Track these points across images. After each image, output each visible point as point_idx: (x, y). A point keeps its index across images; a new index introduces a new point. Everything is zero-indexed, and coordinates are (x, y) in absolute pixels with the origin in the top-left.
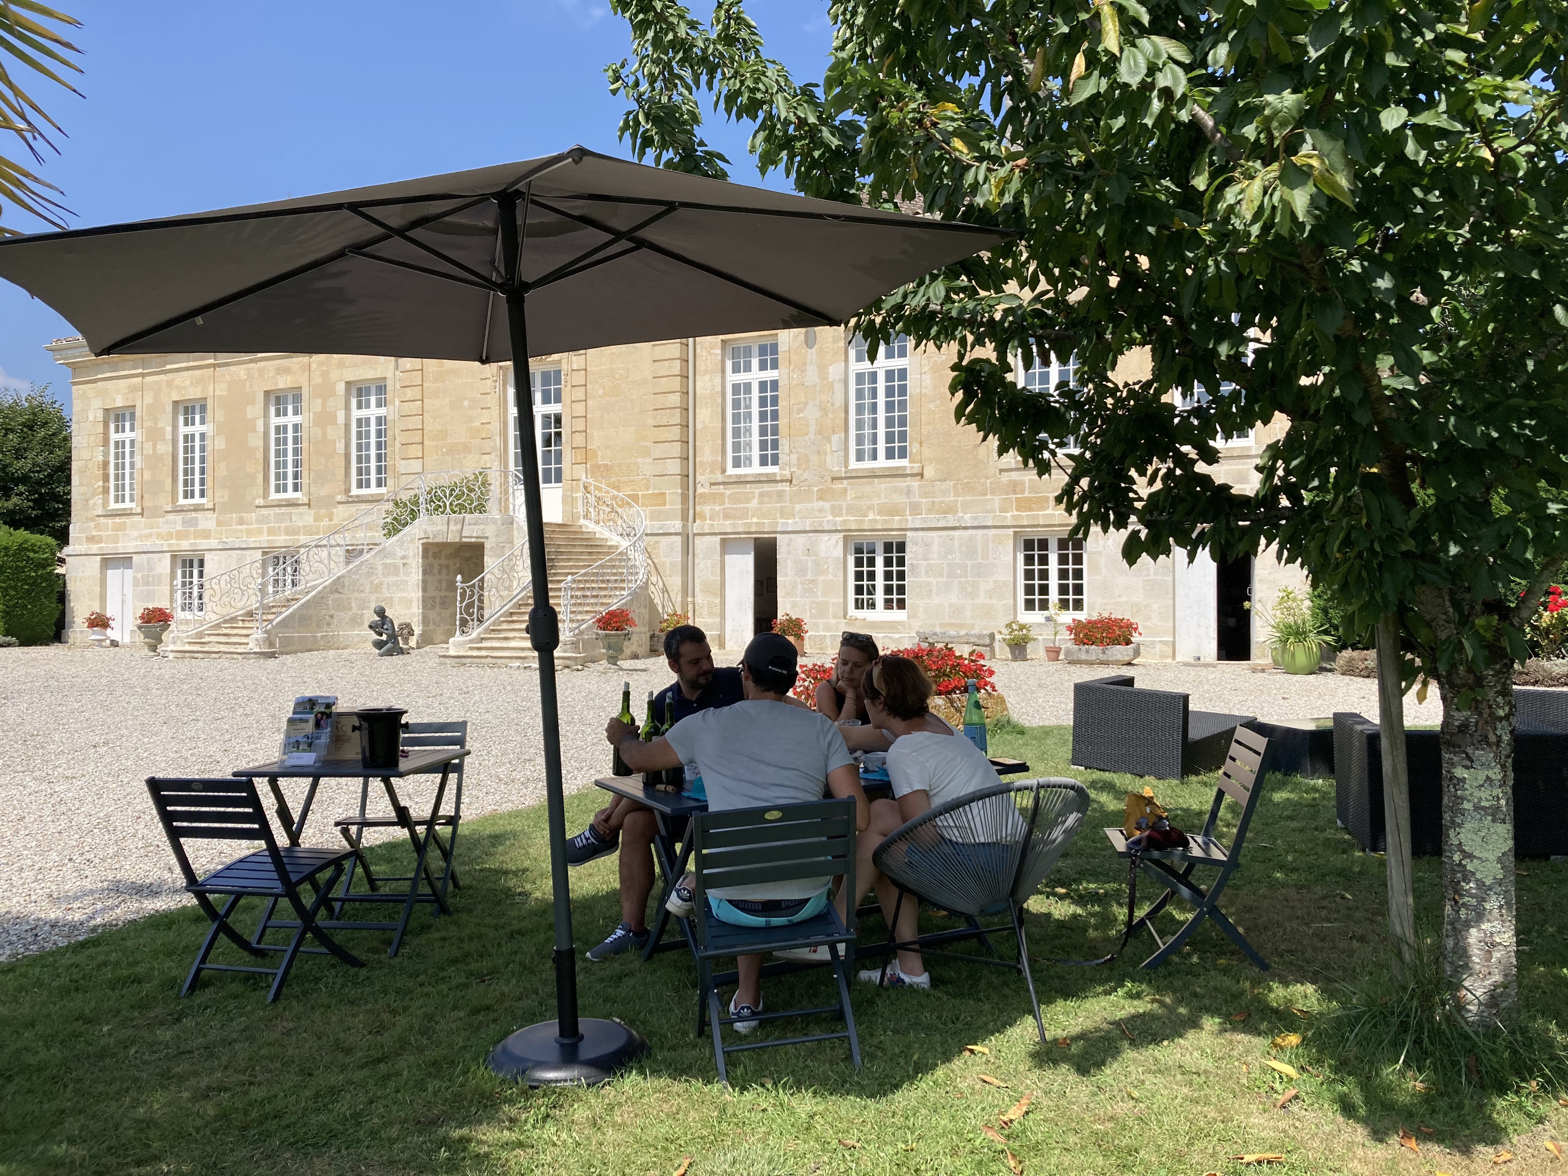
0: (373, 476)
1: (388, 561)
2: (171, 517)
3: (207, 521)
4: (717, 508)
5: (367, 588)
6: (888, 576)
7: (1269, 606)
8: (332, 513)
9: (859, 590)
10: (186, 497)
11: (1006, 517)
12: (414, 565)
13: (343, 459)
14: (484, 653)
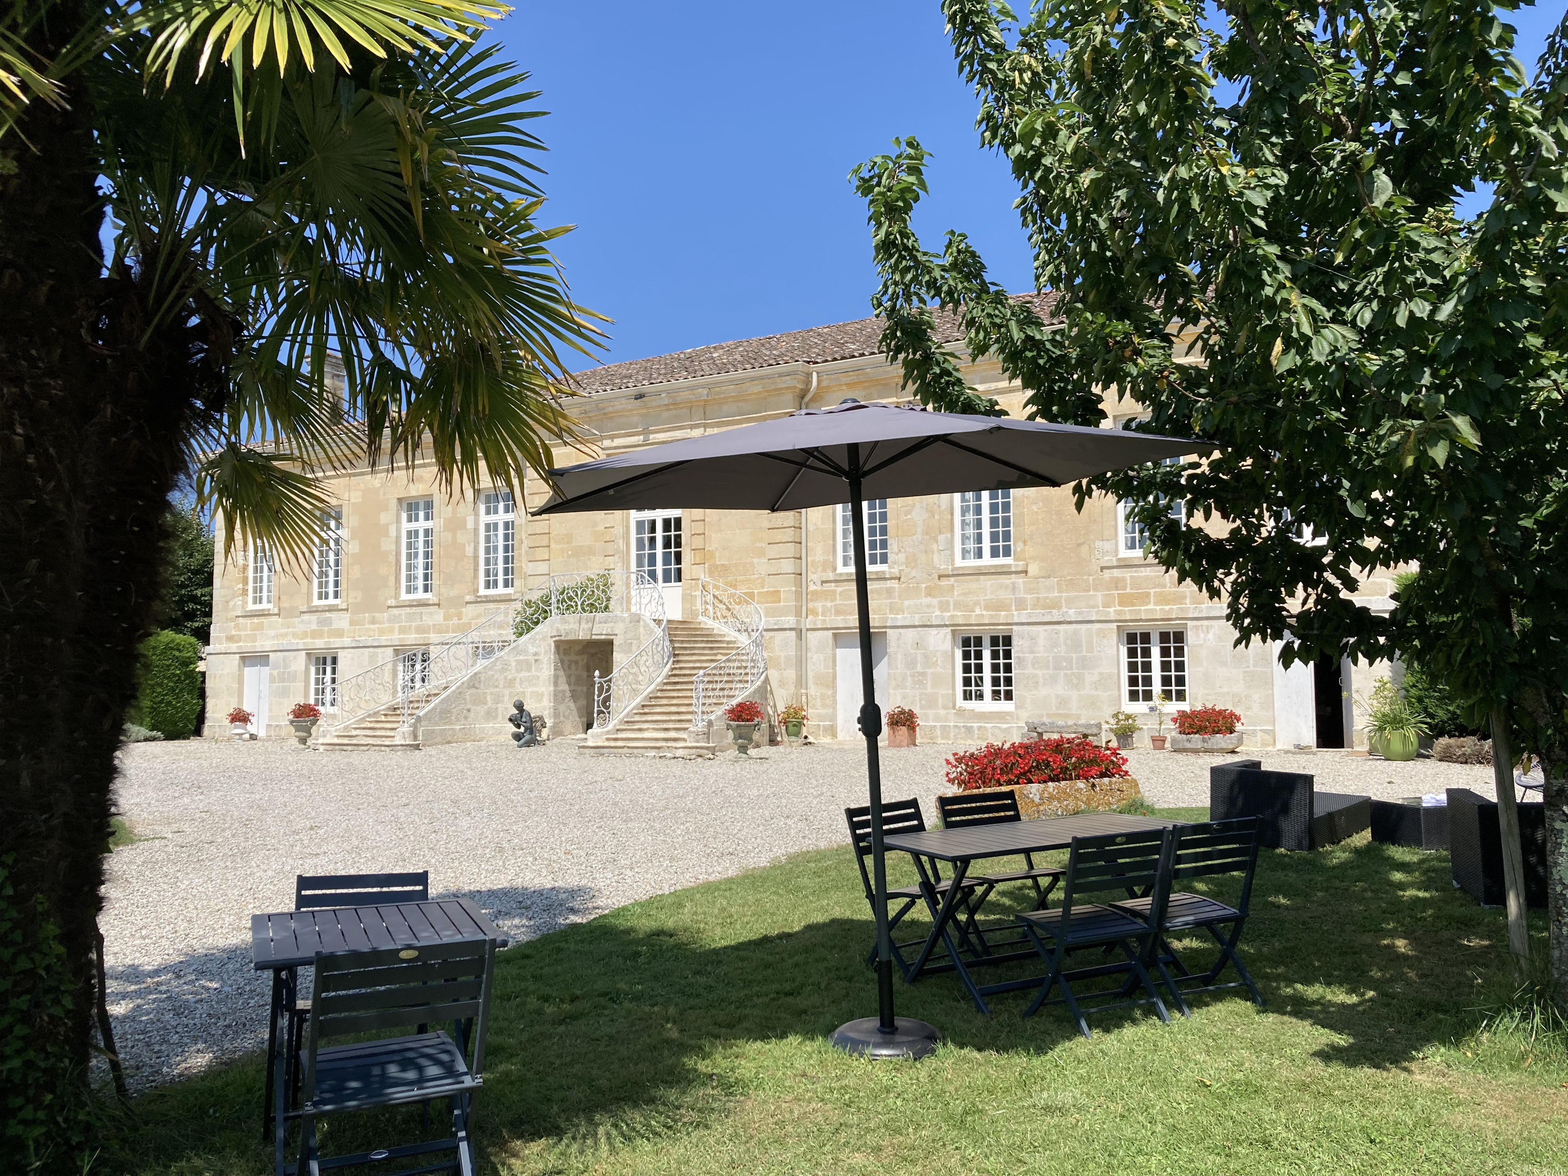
0: (501, 578)
1: (521, 658)
2: (306, 617)
3: (341, 621)
4: (829, 604)
5: (502, 683)
6: (995, 668)
7: (1366, 696)
8: (461, 613)
9: (967, 682)
10: (320, 598)
11: (1109, 613)
12: (545, 660)
13: (472, 561)
14: (620, 744)
